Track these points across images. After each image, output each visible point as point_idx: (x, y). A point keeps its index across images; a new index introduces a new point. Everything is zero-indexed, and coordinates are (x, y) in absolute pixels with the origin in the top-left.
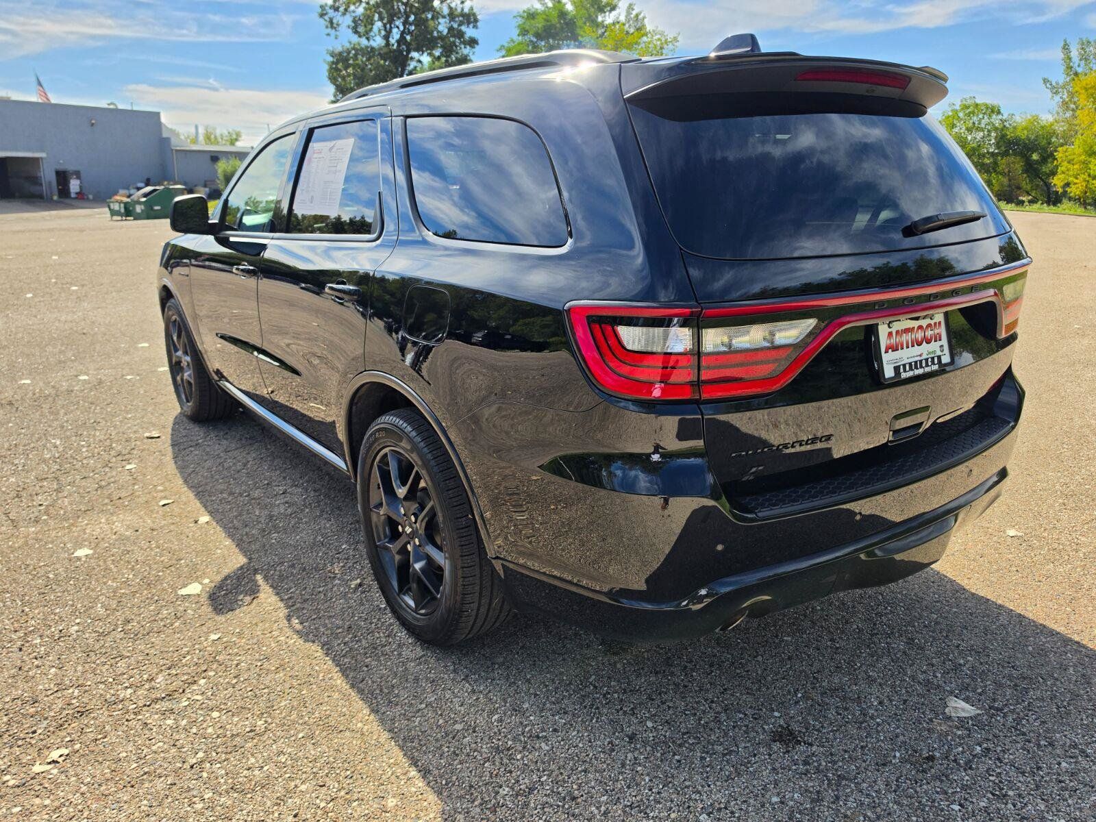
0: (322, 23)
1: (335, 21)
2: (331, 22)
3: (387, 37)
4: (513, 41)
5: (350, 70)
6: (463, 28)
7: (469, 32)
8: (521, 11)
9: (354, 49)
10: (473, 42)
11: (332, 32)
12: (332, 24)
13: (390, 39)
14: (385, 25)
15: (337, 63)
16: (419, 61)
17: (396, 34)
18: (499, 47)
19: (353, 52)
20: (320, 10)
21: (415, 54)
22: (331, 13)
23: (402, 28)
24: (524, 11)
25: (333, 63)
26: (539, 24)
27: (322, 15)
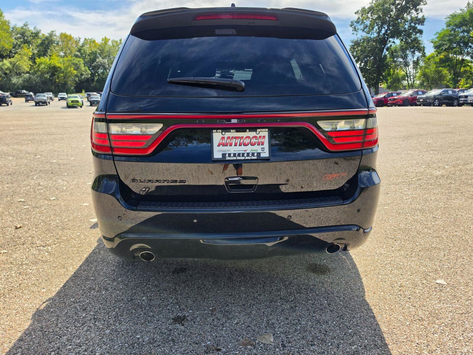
0: (351, 29)
1: (357, 28)
2: (355, 28)
3: (379, 33)
4: (443, 29)
5: (360, 48)
6: (417, 25)
7: (419, 27)
8: (449, 15)
9: (363, 39)
10: (421, 32)
11: (355, 33)
12: (355, 29)
13: (381, 33)
14: (379, 28)
15: (354, 46)
16: (394, 42)
17: (383, 31)
18: (436, 33)
19: (363, 40)
20: (351, 24)
21: (391, 40)
22: (355, 24)
23: (386, 28)
24: (451, 15)
25: (352, 45)
26: (458, 20)
27: (351, 26)
